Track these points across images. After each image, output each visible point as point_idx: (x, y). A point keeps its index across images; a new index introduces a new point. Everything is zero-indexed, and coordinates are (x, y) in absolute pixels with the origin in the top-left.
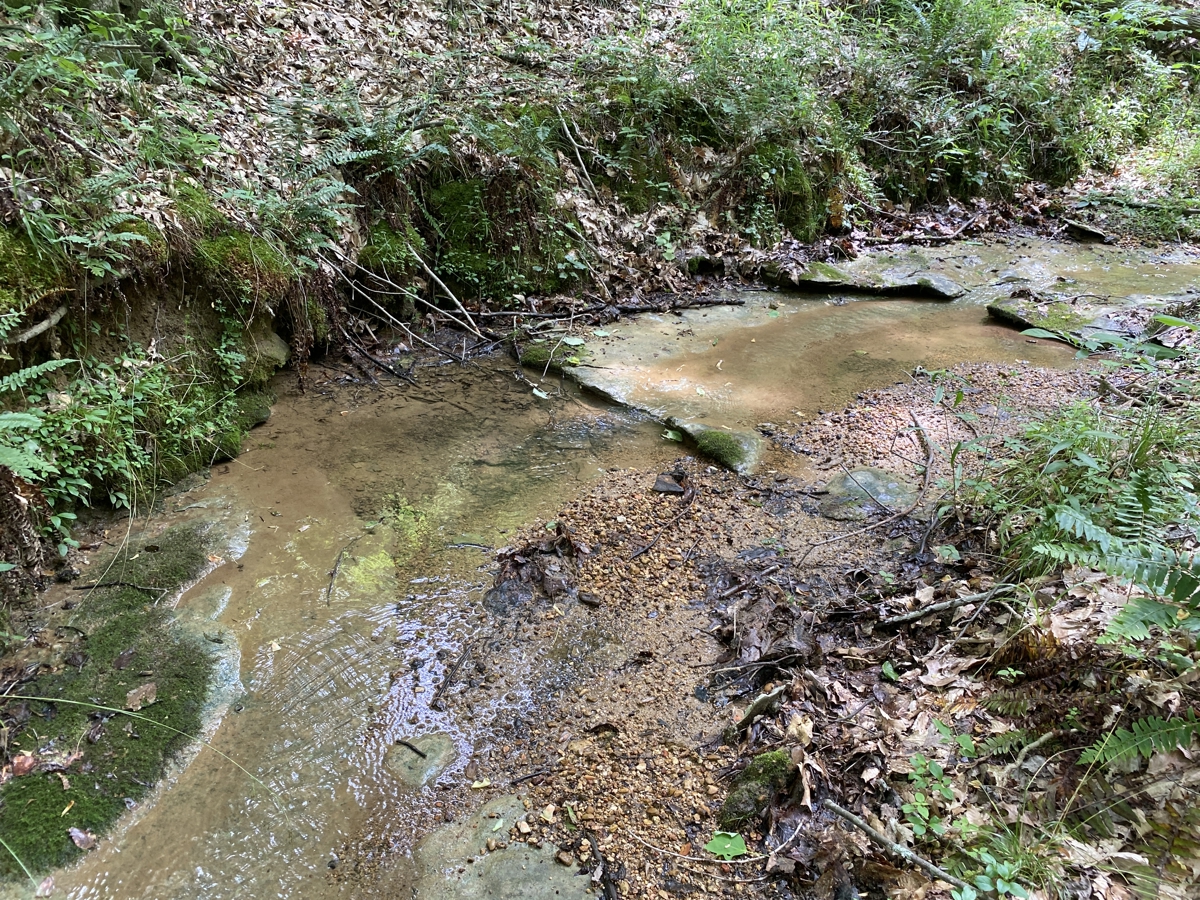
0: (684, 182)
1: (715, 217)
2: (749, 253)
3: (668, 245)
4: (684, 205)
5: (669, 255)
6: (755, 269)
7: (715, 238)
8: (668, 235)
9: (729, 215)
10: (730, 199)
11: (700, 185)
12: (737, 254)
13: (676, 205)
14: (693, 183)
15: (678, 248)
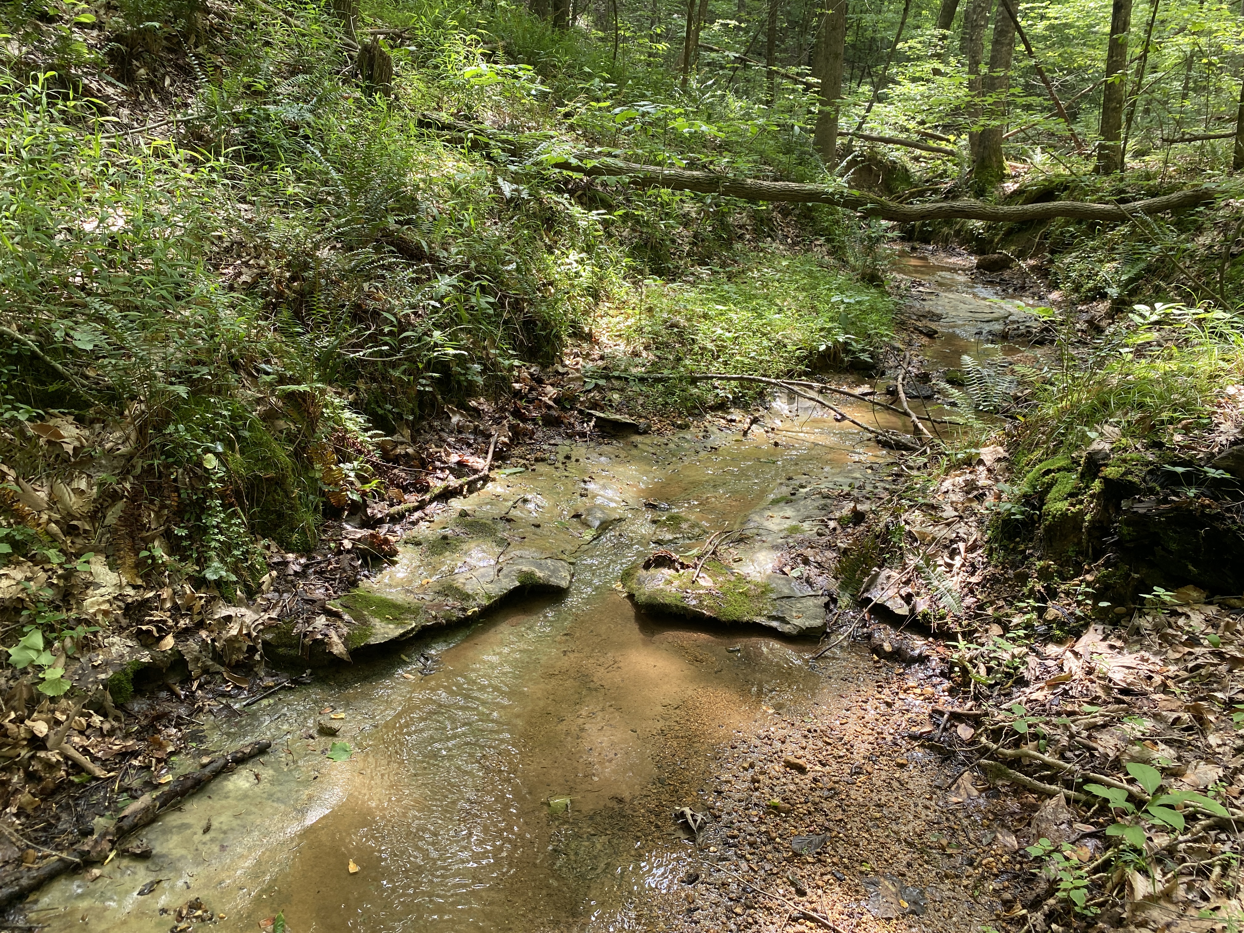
0: (34, 504)
1: (130, 560)
2: (229, 618)
3: (45, 659)
4: (52, 553)
5: (56, 683)
6: (252, 650)
7: (144, 606)
8: (37, 639)
9: (159, 551)
10: (149, 518)
11: (73, 502)
12: (201, 625)
13: (32, 559)
14: (53, 501)
15: (71, 658)
